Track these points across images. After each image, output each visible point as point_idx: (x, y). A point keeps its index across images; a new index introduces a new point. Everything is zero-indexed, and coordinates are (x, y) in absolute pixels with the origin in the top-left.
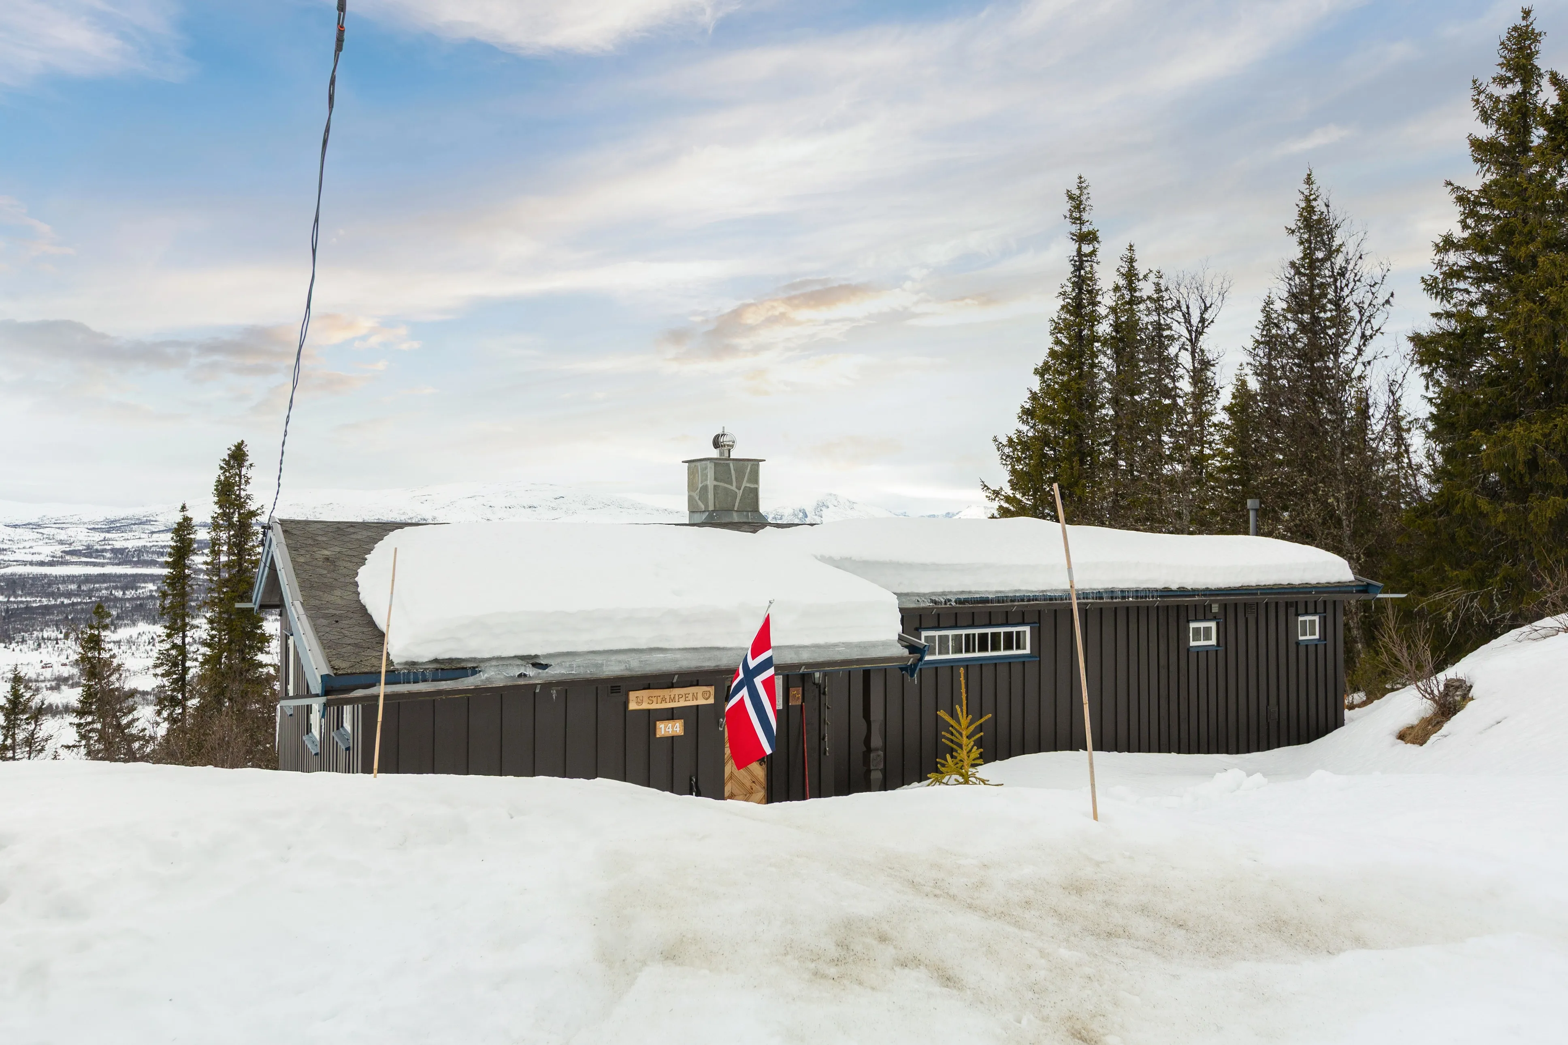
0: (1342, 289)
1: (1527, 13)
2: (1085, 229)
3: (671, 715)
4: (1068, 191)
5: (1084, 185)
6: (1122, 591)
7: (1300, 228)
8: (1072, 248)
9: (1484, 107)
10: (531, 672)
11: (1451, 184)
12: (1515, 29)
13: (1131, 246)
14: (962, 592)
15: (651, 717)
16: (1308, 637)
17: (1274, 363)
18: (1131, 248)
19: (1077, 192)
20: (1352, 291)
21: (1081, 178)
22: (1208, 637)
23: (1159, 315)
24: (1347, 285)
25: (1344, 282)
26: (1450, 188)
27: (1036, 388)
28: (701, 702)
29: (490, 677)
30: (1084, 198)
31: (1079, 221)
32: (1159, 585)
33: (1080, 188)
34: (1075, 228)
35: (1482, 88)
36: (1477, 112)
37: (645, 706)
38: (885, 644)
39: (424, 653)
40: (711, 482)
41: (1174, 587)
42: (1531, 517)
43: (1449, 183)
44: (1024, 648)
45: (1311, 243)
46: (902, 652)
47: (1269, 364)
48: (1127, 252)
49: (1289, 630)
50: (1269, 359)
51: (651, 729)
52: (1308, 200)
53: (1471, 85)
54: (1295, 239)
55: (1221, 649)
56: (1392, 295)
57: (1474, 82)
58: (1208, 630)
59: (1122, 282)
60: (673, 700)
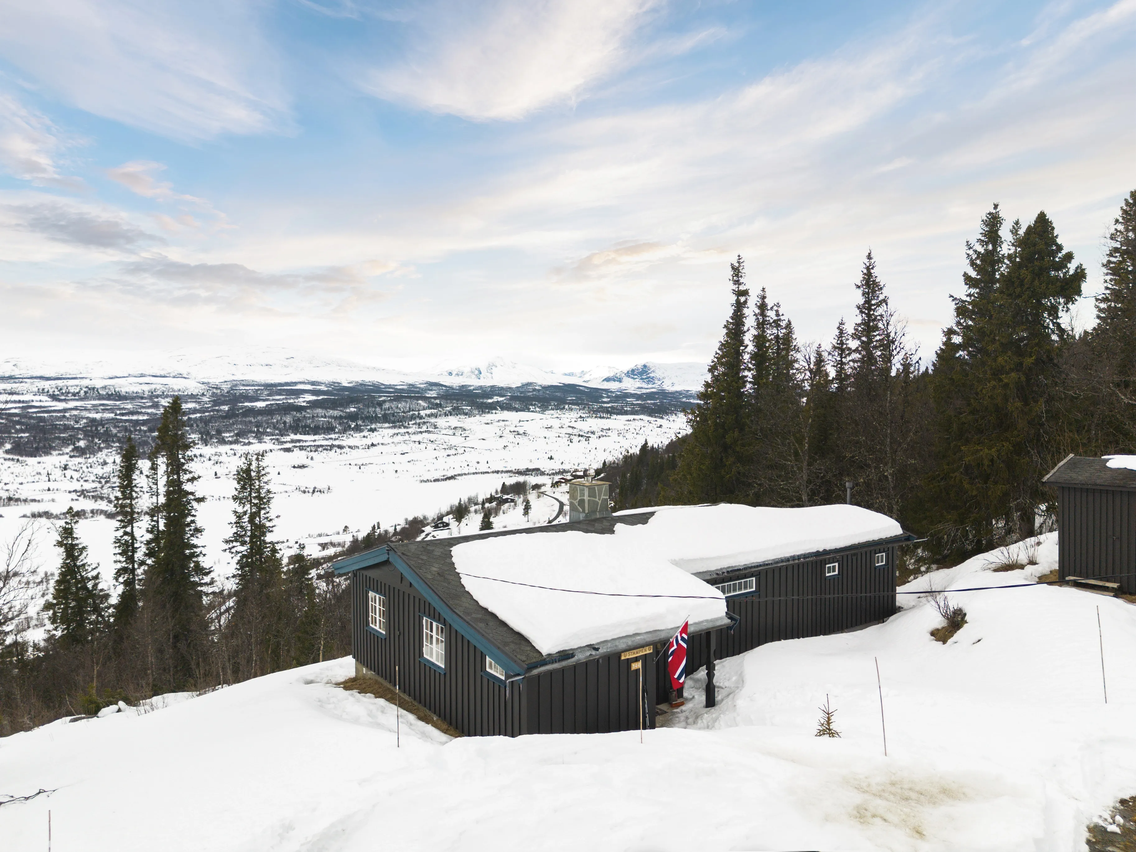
0: (893, 350)
1: (996, 206)
2: (742, 288)
3: (636, 659)
4: (732, 264)
5: (741, 261)
6: (798, 556)
7: (863, 285)
8: (733, 298)
9: (972, 258)
10: (594, 653)
11: (952, 297)
12: (990, 214)
13: (764, 289)
14: (729, 567)
15: (629, 662)
16: (880, 564)
17: (844, 360)
18: (763, 290)
19: (737, 265)
20: (899, 352)
21: (739, 256)
22: (834, 571)
23: (778, 330)
24: (896, 349)
25: (894, 347)
26: (952, 299)
27: (709, 380)
28: (648, 652)
29: (580, 657)
30: (740, 268)
31: (737, 282)
32: (814, 550)
33: (739, 262)
34: (735, 287)
35: (972, 246)
36: (968, 260)
37: (627, 657)
38: (721, 618)
39: (554, 650)
40: (586, 498)
41: (821, 550)
42: (990, 493)
43: (951, 296)
44: (752, 588)
45: (869, 295)
46: (727, 621)
47: (841, 361)
48: (761, 292)
49: (872, 561)
50: (841, 358)
51: (629, 666)
52: (868, 268)
53: (966, 243)
54: (860, 292)
55: (840, 576)
56: (920, 359)
57: (967, 242)
58: (834, 567)
59: (757, 311)
60: (637, 653)
